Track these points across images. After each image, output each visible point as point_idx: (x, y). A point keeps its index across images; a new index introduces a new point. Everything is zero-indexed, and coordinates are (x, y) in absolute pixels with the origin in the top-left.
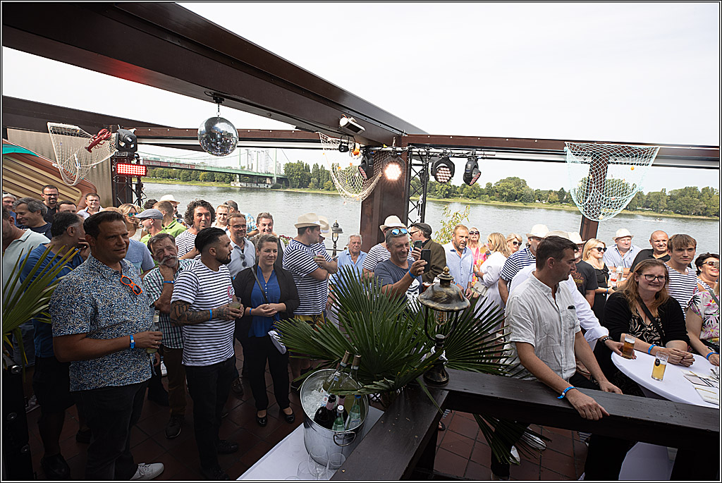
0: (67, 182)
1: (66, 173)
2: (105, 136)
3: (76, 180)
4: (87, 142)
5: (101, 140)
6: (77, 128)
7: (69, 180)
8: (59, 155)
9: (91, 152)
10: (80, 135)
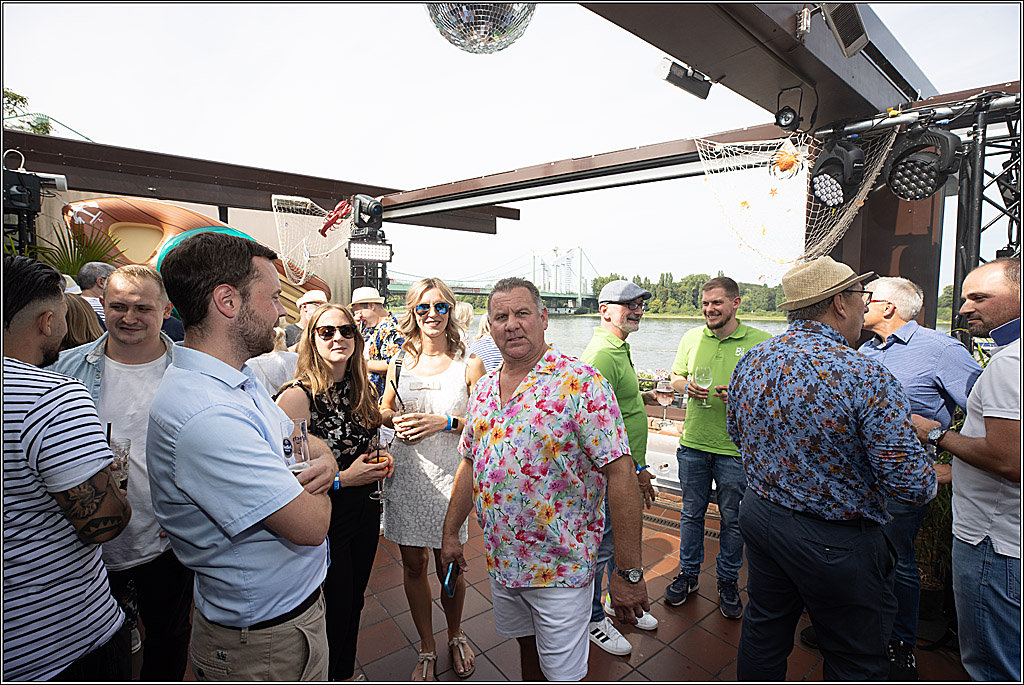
0: (293, 280)
1: (291, 265)
2: (343, 211)
3: (304, 275)
4: (321, 222)
5: (337, 217)
6: (308, 200)
7: (294, 277)
8: (283, 240)
9: (325, 236)
10: (312, 212)
